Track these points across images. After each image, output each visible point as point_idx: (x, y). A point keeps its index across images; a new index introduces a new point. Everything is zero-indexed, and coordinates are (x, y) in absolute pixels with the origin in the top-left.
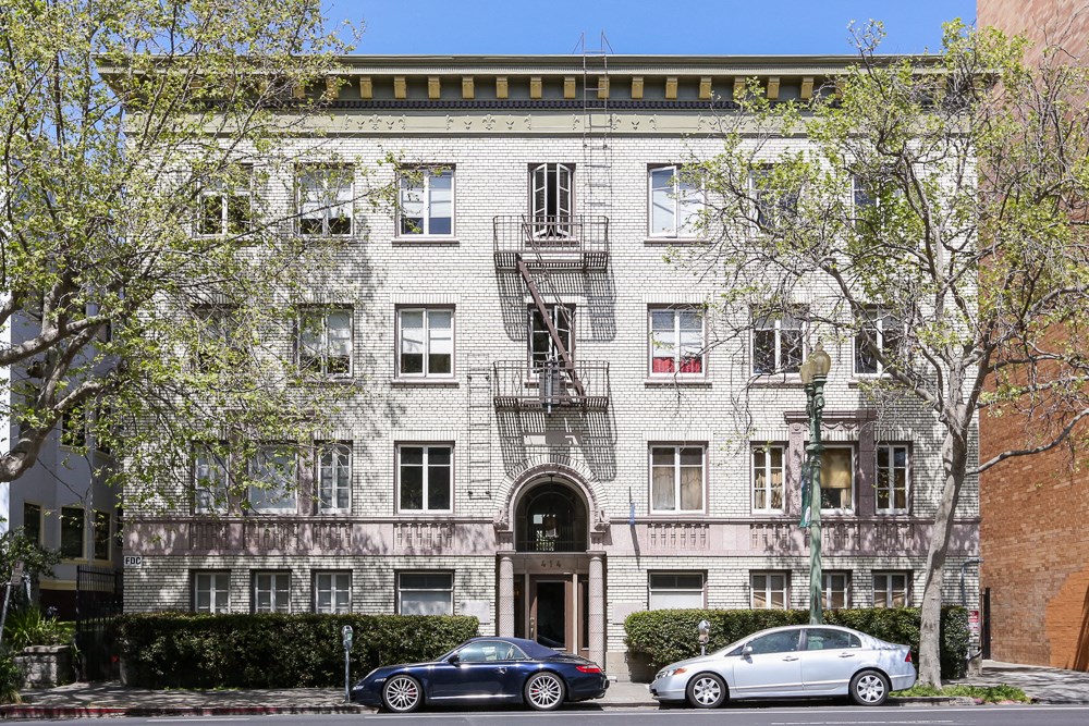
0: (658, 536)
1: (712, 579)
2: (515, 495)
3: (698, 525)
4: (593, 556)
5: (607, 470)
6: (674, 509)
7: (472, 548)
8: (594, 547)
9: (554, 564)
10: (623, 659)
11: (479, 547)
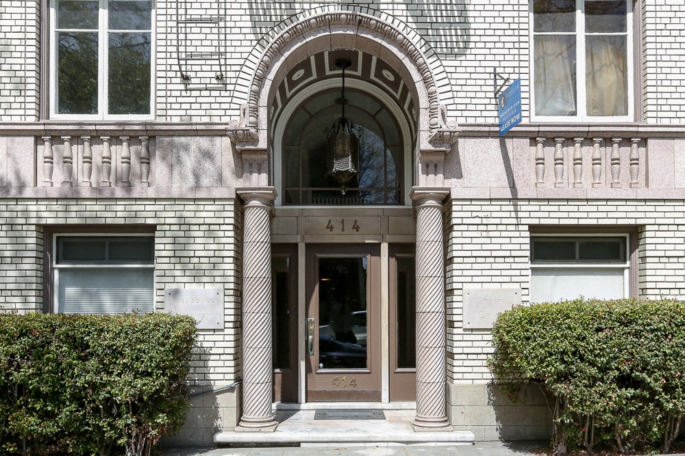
0: (550, 161)
1: (652, 242)
2: (271, 76)
3: (626, 140)
4: (424, 198)
5: (451, 36)
6: (574, 114)
7: (191, 181)
8: (427, 182)
9: (349, 226)
10: (484, 396)
11: (205, 181)
